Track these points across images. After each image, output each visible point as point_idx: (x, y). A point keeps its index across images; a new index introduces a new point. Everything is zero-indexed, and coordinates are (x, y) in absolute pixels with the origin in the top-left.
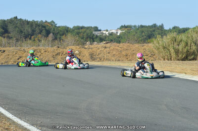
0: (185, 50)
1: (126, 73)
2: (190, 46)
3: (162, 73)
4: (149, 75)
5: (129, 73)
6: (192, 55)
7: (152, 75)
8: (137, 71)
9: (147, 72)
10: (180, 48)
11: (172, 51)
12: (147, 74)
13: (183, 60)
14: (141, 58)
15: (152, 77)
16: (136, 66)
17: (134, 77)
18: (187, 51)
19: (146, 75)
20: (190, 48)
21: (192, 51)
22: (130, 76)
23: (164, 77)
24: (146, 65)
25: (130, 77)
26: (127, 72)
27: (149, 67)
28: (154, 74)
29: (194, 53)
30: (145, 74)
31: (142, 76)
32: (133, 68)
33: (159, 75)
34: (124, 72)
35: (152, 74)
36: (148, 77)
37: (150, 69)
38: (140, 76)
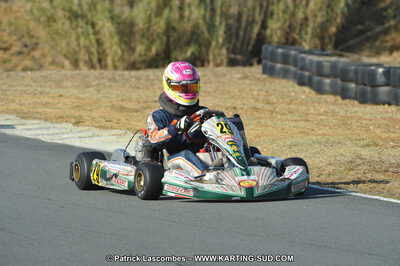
1: (103, 174)
3: (300, 169)
4: (233, 182)
5: (121, 171)
7: (248, 181)
9: (220, 167)
14: (185, 89)
15: (250, 190)
19: (218, 181)
22: (125, 187)
24: (210, 128)
25: (131, 192)
27: (227, 137)
28: (261, 177)
30: (209, 176)
31: (195, 189)
32: (141, 144)
33: (287, 182)
34: (90, 165)
35: (248, 174)
36: (230, 192)
37: (235, 148)
38: (186, 189)
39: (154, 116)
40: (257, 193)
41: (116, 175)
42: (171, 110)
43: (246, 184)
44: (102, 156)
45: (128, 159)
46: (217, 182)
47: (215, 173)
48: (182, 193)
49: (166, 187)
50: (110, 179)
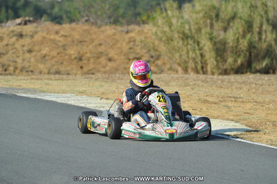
0: (244, 44)
1: (93, 124)
2: (260, 33)
3: (204, 124)
4: (162, 130)
5: (102, 122)
6: (264, 58)
7: (171, 130)
8: (127, 116)
9: (156, 121)
10: (230, 36)
11: (207, 45)
12: (158, 126)
13: (239, 71)
15: (172, 135)
16: (125, 99)
17: (117, 135)
18: (251, 46)
20: (260, 39)
21: (264, 46)
22: (104, 132)
23: (209, 136)
24: (153, 98)
25: (105, 135)
26: (97, 120)
27: (163, 104)
28: (180, 127)
29: (268, 53)
30: (149, 126)
31: (140, 134)
32: (117, 107)
33: (195, 131)
34: (87, 119)
35: (171, 126)
36: (160, 136)
37: (166, 110)
38: (134, 133)
39: (126, 92)
40: (176, 137)
41: (99, 125)
42: (136, 89)
43: (169, 131)
44: (95, 114)
45: (110, 116)
46: (153, 130)
47: (152, 124)
48: (132, 135)
49: (123, 132)
50: (96, 127)
